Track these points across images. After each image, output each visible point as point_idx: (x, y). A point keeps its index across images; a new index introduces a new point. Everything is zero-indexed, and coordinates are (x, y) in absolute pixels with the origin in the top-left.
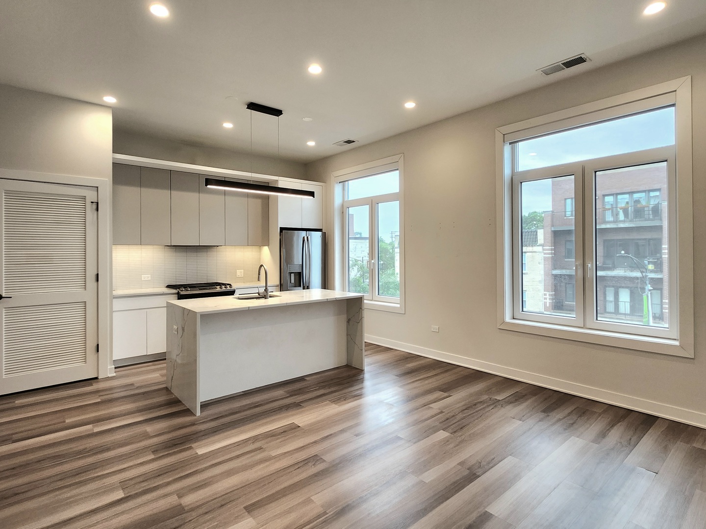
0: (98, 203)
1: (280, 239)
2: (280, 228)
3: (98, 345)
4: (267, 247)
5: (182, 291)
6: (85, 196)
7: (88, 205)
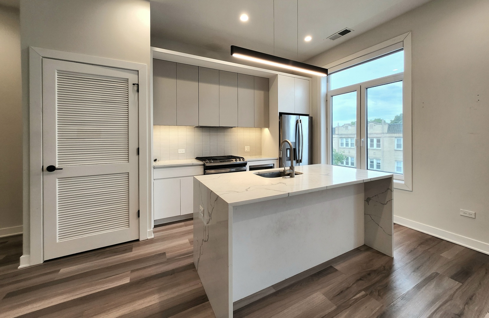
0: (138, 85)
1: (279, 122)
2: (280, 113)
3: (139, 211)
4: (267, 128)
5: (207, 162)
6: (128, 79)
7: (131, 87)
